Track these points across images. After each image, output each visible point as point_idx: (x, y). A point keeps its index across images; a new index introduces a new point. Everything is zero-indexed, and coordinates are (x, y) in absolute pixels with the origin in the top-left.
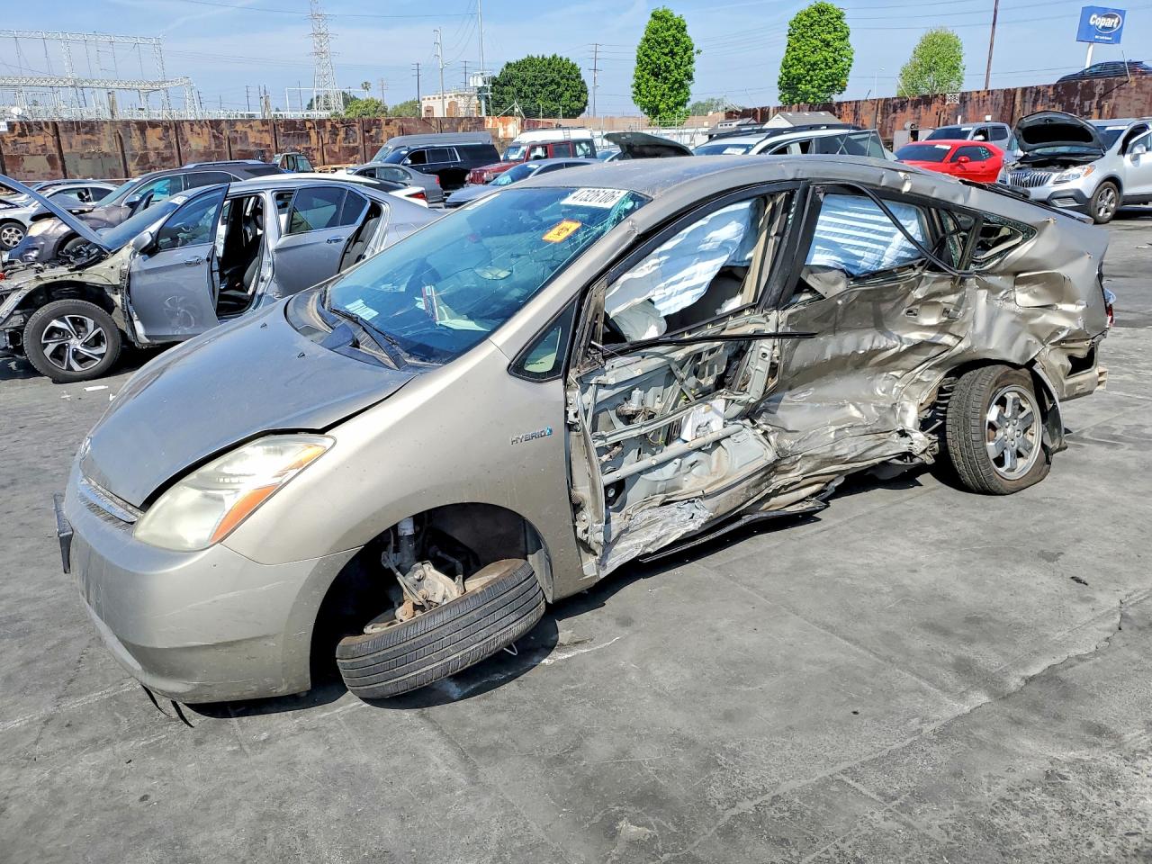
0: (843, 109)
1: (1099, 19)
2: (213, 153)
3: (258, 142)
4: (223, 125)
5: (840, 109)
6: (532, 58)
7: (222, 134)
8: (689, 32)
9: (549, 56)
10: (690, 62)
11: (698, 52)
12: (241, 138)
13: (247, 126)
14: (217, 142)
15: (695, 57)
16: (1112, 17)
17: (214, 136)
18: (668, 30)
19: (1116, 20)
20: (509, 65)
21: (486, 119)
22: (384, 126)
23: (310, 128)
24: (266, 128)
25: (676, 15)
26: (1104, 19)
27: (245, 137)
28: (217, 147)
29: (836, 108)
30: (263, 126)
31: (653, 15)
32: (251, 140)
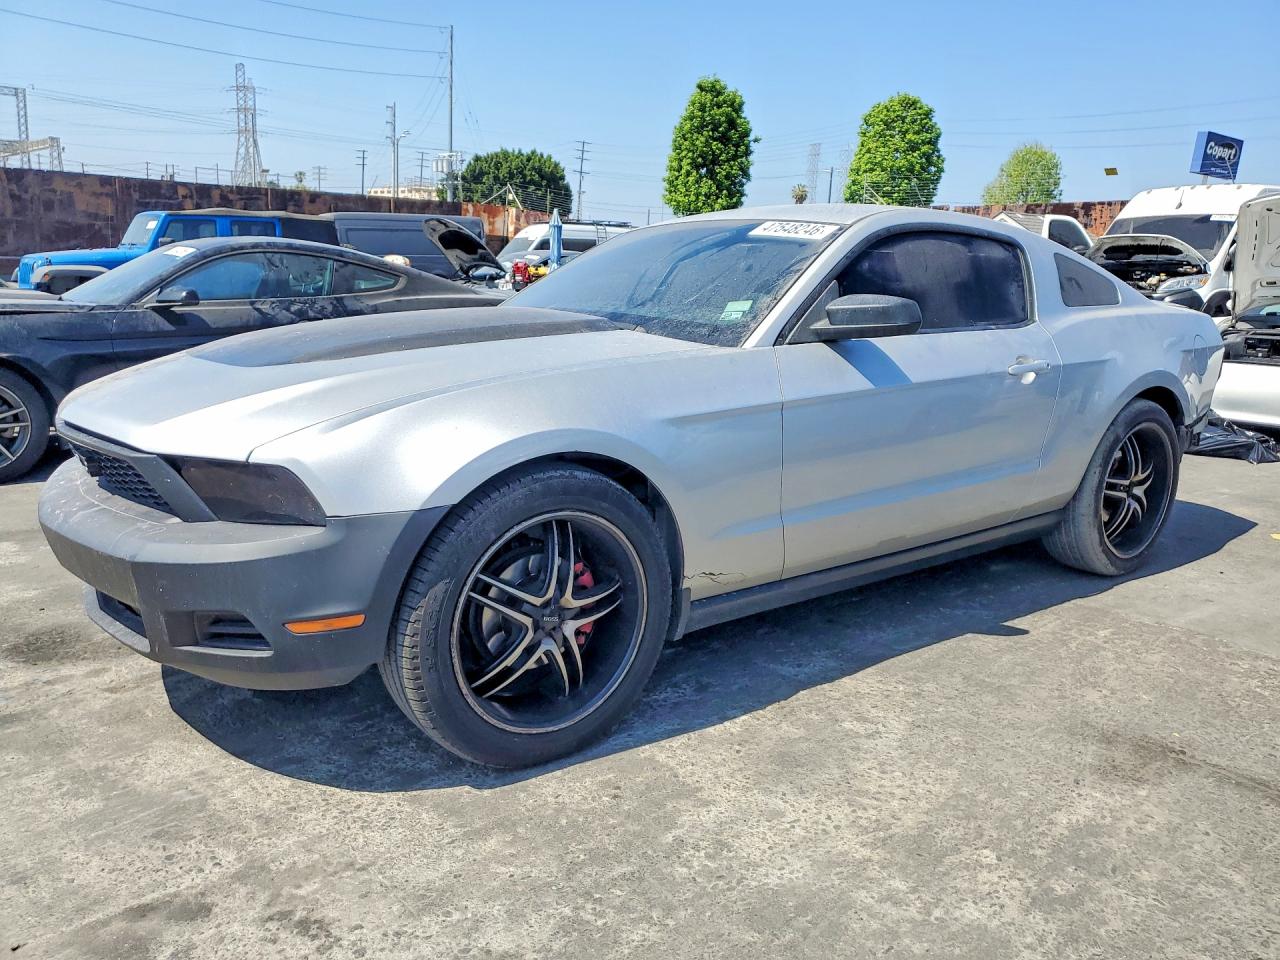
0: (1095, 214)
1: (1217, 148)
2: (8, 222)
3: (93, 211)
4: (29, 178)
5: (1087, 214)
6: (507, 152)
7: (26, 192)
8: (747, 112)
9: (526, 151)
10: (748, 153)
11: (756, 141)
12: (61, 201)
13: (74, 183)
14: (17, 205)
15: (753, 146)
16: (1230, 147)
17: (13, 196)
18: (719, 107)
19: (1233, 152)
20: (477, 159)
21: (464, 207)
22: (306, 203)
23: (184, 197)
24: (107, 190)
25: (730, 89)
26: (1221, 149)
27: (68, 202)
28: (16, 213)
29: (1082, 212)
30: (102, 185)
31: (701, 87)
32: (80, 206)
